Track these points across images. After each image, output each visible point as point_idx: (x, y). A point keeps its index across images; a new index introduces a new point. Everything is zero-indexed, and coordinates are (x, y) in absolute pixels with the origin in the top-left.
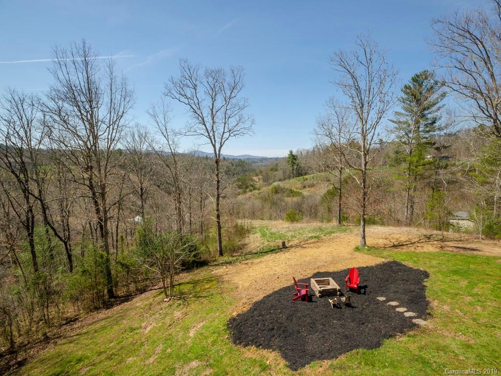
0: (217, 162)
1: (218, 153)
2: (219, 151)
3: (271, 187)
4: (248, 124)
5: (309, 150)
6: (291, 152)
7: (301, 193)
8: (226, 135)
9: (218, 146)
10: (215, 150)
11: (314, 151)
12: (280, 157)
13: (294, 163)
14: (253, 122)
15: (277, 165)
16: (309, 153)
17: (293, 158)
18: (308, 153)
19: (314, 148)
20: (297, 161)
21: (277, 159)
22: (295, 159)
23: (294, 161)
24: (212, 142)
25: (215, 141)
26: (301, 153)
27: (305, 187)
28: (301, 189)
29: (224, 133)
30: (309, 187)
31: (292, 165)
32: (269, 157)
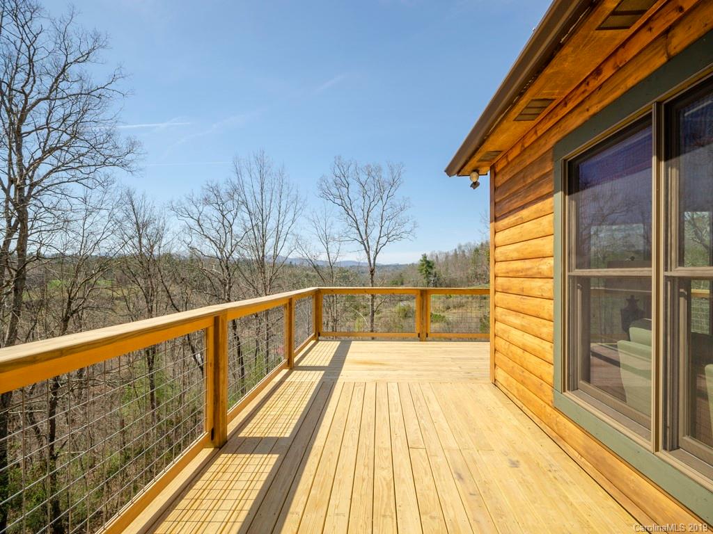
0: (372, 272)
1: (372, 262)
2: (375, 259)
3: (396, 309)
4: (408, 227)
5: (448, 253)
6: (425, 257)
7: (444, 317)
8: (384, 240)
9: (372, 254)
10: (369, 258)
11: (456, 255)
12: (400, 264)
13: (429, 273)
14: (415, 225)
15: (401, 276)
16: (450, 258)
17: (427, 265)
18: (447, 257)
19: (456, 250)
20: (434, 271)
21: (397, 267)
22: (431, 267)
23: (429, 270)
24: (366, 249)
25: (369, 247)
26: (437, 257)
27: (448, 308)
28: (444, 312)
29: (380, 237)
30: (455, 307)
31: (427, 276)
32: (386, 264)
